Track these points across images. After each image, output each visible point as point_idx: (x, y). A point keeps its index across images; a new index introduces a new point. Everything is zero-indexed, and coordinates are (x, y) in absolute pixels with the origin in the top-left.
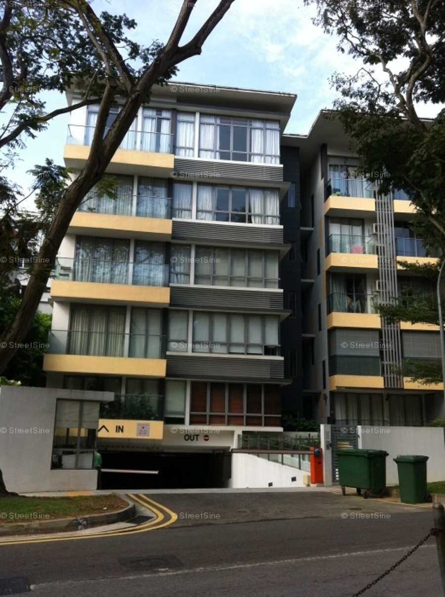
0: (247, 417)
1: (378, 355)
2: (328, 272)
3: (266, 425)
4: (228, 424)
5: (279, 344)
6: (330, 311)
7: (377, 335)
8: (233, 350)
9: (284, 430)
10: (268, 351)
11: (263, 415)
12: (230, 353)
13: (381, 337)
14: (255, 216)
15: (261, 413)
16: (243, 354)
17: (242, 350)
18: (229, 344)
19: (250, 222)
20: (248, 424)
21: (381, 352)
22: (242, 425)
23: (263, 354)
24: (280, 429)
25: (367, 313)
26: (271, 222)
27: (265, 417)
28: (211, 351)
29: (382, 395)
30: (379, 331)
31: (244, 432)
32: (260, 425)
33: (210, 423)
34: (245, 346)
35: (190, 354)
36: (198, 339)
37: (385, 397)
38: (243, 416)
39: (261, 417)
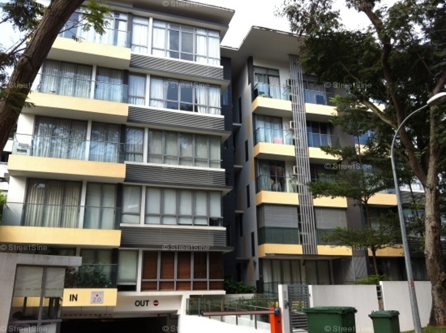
0: (194, 282)
1: (297, 227)
2: (256, 159)
3: (211, 289)
4: (177, 289)
5: (222, 216)
6: (258, 190)
7: (296, 210)
8: (182, 221)
9: (227, 293)
10: (213, 222)
11: (208, 280)
12: (179, 224)
13: (299, 212)
14: (201, 106)
15: (206, 278)
16: (191, 225)
17: (190, 221)
18: (178, 216)
19: (196, 111)
20: (194, 289)
21: (300, 225)
22: (189, 289)
23: (209, 225)
24: (223, 292)
25: (286, 192)
26: (214, 113)
27: (210, 282)
28: (161, 223)
29: (299, 260)
30: (298, 207)
31: (191, 296)
32: (205, 289)
33: (160, 289)
34: (193, 218)
35: (142, 225)
36: (150, 211)
37: (302, 262)
38: (190, 282)
39: (206, 282)
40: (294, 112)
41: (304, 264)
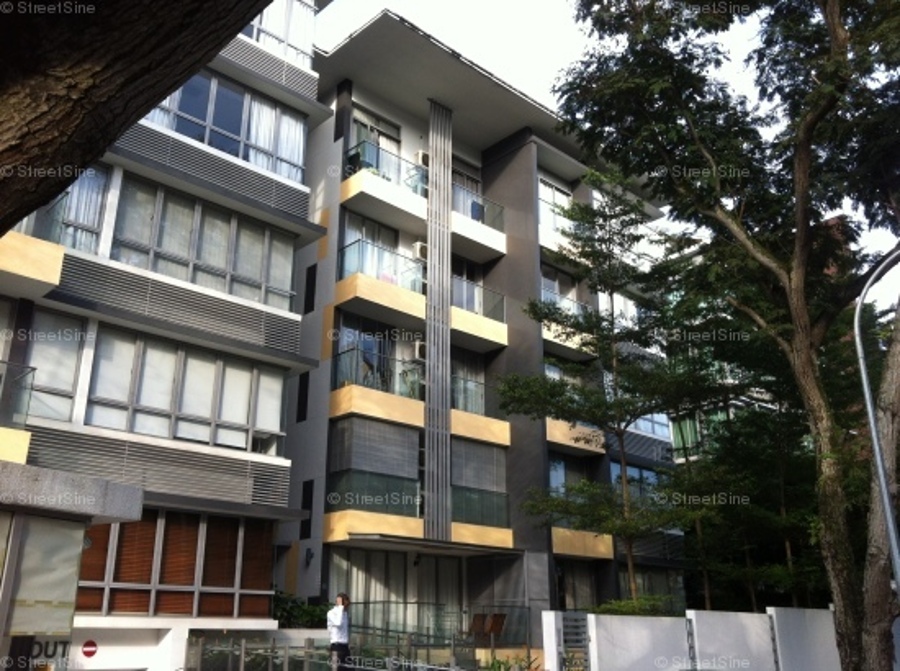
0: (202, 594)
1: (415, 476)
2: (338, 309)
3: (243, 614)
4: (157, 612)
5: (282, 427)
6: (336, 384)
7: (416, 438)
8: (185, 430)
9: (282, 626)
10: (260, 443)
11: (236, 590)
12: (176, 438)
13: (422, 444)
14: (259, 150)
15: (232, 585)
16: (207, 443)
17: (203, 433)
18: (175, 416)
19: (246, 158)
20: (202, 613)
21: (421, 473)
22: (186, 612)
23: (249, 447)
24: (271, 624)
25: (393, 392)
26: (286, 175)
27: (242, 596)
28: (131, 429)
29: (405, 554)
30: (421, 432)
31: (193, 632)
32: (228, 614)
33: (111, 609)
34: (213, 425)
35: (78, 427)
36: (102, 393)
37: (411, 559)
38: (192, 593)
39: (232, 595)
40: (429, 223)
41: (416, 563)
